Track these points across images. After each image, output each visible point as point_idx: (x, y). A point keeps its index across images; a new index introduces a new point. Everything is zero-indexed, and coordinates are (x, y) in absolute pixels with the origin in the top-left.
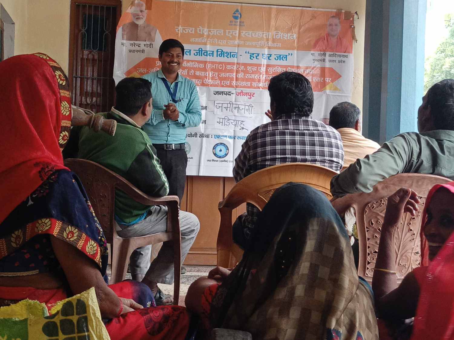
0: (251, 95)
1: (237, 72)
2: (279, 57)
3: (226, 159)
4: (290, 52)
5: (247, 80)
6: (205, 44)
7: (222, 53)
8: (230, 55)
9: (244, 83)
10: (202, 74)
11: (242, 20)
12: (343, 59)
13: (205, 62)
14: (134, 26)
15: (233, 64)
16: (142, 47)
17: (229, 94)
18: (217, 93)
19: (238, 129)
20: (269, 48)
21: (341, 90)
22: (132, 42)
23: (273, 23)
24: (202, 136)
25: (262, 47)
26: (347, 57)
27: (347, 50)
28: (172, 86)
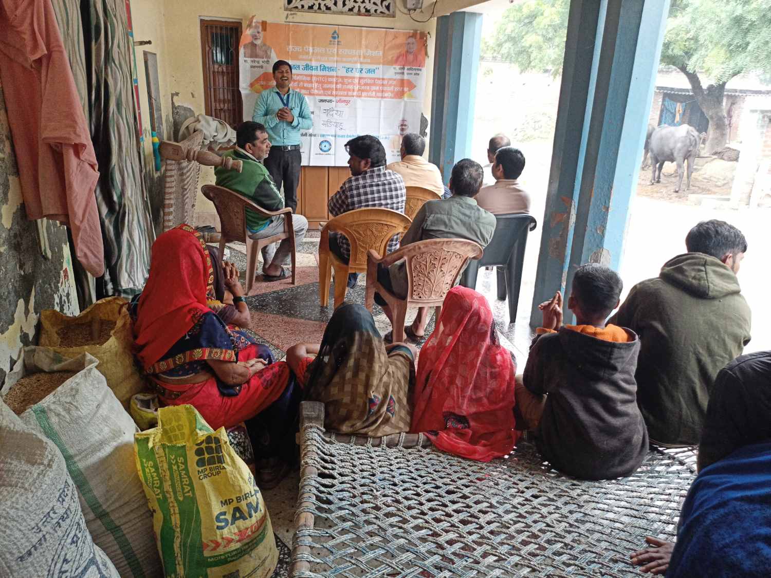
0: (347, 102)
1: (337, 83)
2: (369, 71)
3: (329, 152)
4: (378, 66)
5: (344, 90)
6: (311, 60)
7: (324, 68)
8: (330, 69)
9: (341, 93)
10: (309, 85)
11: (340, 40)
12: (418, 72)
13: (311, 76)
14: (254, 45)
15: (333, 77)
16: (261, 63)
17: (330, 101)
18: (322, 101)
19: (338, 129)
20: (361, 63)
21: (415, 98)
22: (252, 59)
23: (363, 42)
24: (311, 135)
25: (356, 62)
26: (420, 70)
27: (421, 64)
28: (285, 97)
